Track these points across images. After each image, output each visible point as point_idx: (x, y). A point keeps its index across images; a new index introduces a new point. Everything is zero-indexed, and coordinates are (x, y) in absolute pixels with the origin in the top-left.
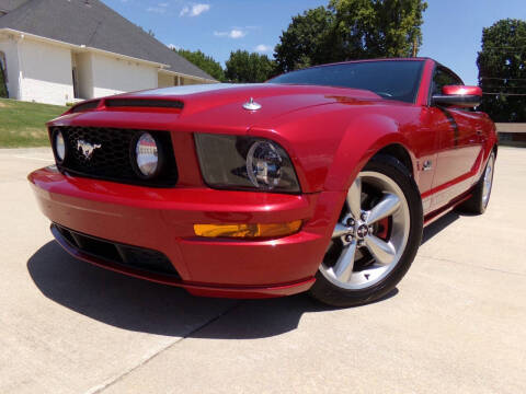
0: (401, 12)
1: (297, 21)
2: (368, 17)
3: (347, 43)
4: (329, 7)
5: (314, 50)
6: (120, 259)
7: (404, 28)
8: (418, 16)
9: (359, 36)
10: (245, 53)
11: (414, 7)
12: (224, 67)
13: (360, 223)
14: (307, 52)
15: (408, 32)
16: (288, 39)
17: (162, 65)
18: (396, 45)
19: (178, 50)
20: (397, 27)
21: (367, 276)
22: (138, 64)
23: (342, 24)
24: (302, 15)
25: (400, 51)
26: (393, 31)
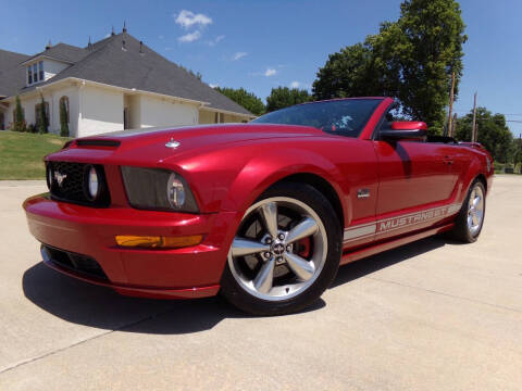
0: (439, 46)
1: (333, 58)
2: (405, 52)
3: (385, 76)
4: (366, 44)
5: (351, 85)
6: (72, 266)
7: (442, 60)
8: (458, 48)
9: (396, 70)
10: (286, 89)
11: (453, 40)
12: (265, 103)
13: (277, 242)
14: (345, 86)
15: (448, 64)
16: (326, 75)
17: (203, 103)
18: (435, 77)
19: (222, 88)
20: (434, 60)
21: (287, 290)
22: (181, 102)
23: (378, 59)
24: (339, 52)
25: (440, 83)
26: (430, 64)
